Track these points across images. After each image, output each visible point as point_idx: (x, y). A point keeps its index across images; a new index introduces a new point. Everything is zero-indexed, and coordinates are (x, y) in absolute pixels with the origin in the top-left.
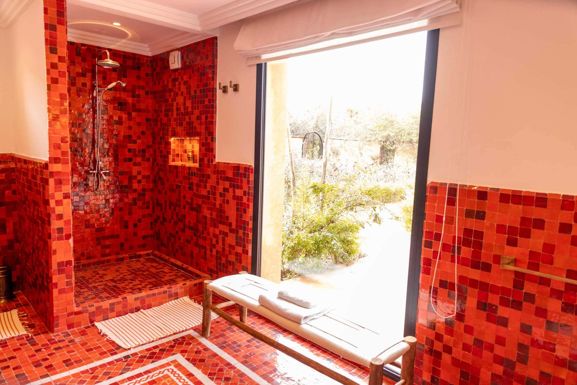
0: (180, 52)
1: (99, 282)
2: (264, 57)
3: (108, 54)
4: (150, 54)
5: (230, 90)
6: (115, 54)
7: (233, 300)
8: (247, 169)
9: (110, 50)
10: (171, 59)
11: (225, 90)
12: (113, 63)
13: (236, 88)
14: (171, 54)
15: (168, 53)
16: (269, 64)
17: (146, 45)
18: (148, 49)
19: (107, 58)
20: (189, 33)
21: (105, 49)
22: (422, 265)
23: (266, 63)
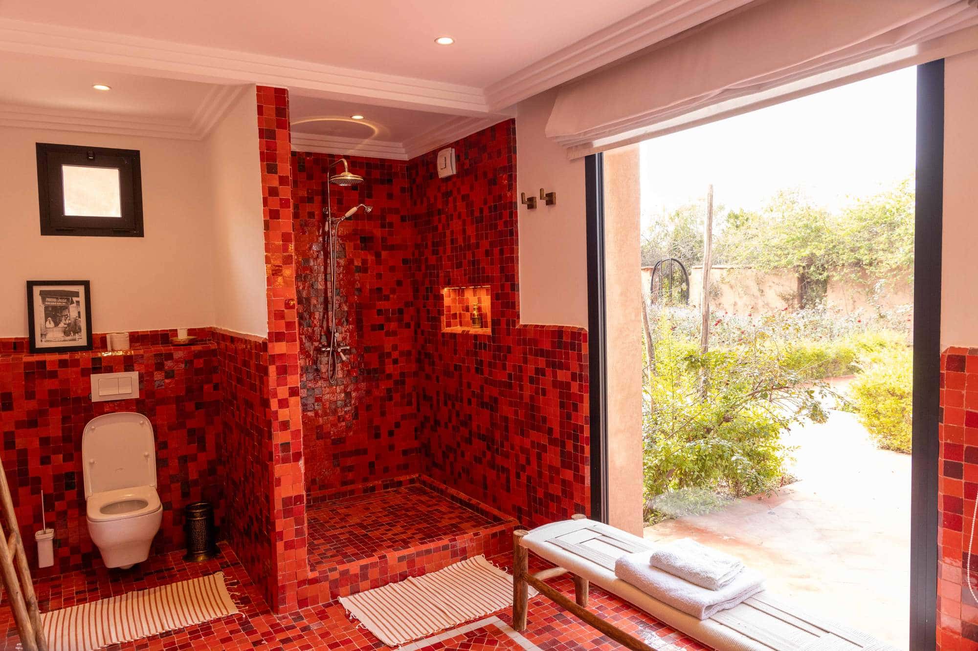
0: (454, 150)
1: (342, 528)
2: (598, 143)
3: (346, 164)
4: (406, 157)
5: (540, 203)
6: (356, 163)
7: (565, 566)
8: (576, 334)
9: (347, 157)
10: (440, 162)
11: (531, 204)
12: (353, 178)
13: (550, 199)
14: (440, 153)
15: (435, 153)
16: (606, 154)
17: (401, 144)
18: (403, 150)
19: (344, 171)
20: (466, 117)
21: (340, 157)
22: (941, 510)
23: (601, 154)
